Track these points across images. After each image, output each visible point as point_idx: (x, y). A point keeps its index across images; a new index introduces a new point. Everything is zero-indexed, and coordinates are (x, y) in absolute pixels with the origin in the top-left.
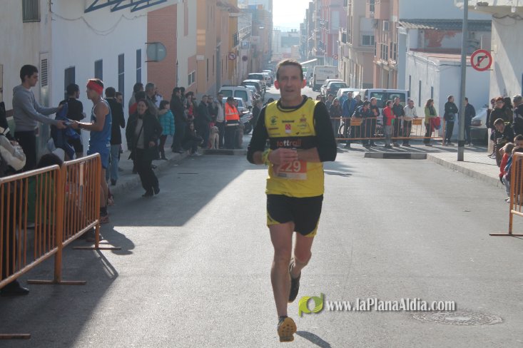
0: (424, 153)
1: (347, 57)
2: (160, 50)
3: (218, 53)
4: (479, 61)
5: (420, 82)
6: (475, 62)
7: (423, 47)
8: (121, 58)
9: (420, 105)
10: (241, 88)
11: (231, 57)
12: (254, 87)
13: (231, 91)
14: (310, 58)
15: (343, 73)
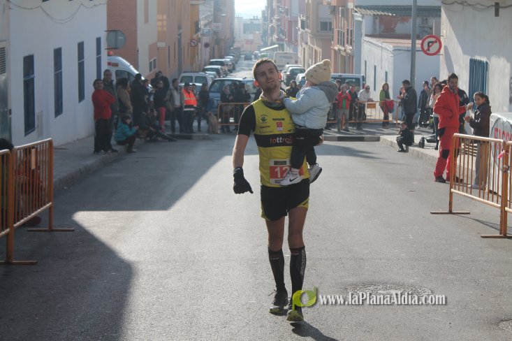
0: (377, 136)
1: (307, 43)
2: (120, 38)
3: (179, 40)
4: (429, 46)
5: (375, 66)
6: (426, 47)
7: (378, 32)
8: (81, 46)
9: (375, 89)
10: (201, 74)
11: (193, 44)
12: (215, 73)
13: (192, 77)
14: (272, 44)
15: (302, 59)
